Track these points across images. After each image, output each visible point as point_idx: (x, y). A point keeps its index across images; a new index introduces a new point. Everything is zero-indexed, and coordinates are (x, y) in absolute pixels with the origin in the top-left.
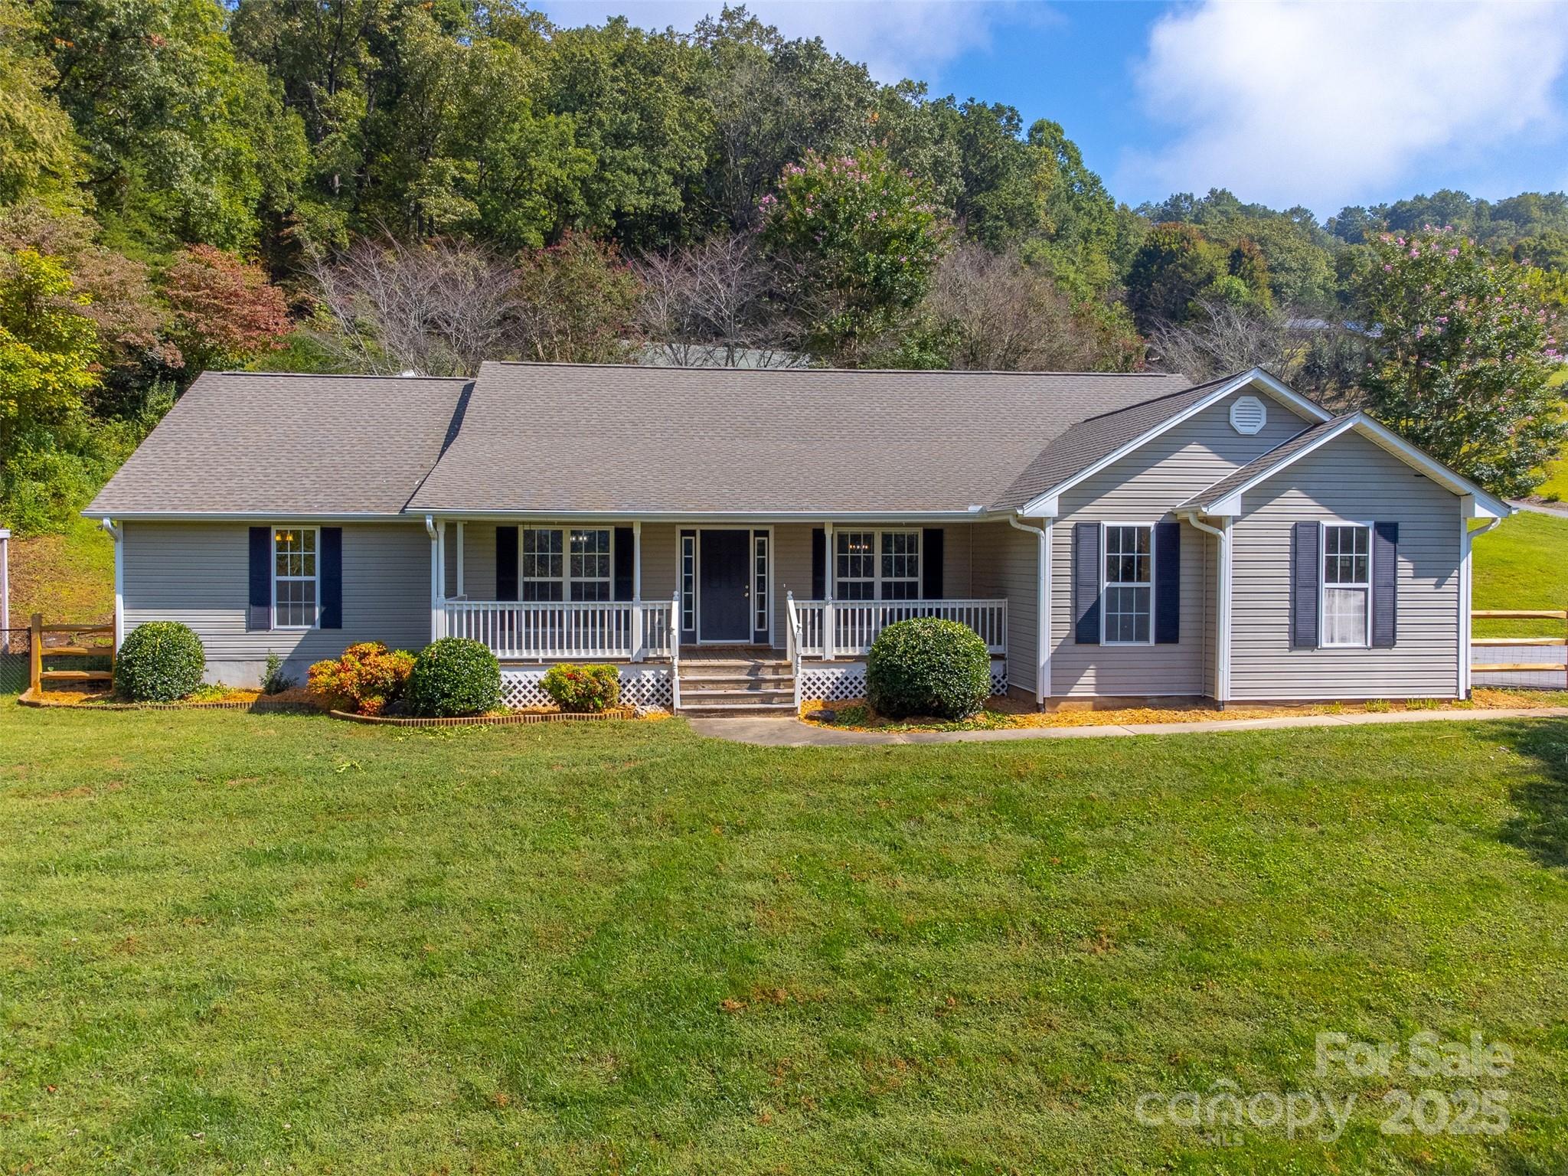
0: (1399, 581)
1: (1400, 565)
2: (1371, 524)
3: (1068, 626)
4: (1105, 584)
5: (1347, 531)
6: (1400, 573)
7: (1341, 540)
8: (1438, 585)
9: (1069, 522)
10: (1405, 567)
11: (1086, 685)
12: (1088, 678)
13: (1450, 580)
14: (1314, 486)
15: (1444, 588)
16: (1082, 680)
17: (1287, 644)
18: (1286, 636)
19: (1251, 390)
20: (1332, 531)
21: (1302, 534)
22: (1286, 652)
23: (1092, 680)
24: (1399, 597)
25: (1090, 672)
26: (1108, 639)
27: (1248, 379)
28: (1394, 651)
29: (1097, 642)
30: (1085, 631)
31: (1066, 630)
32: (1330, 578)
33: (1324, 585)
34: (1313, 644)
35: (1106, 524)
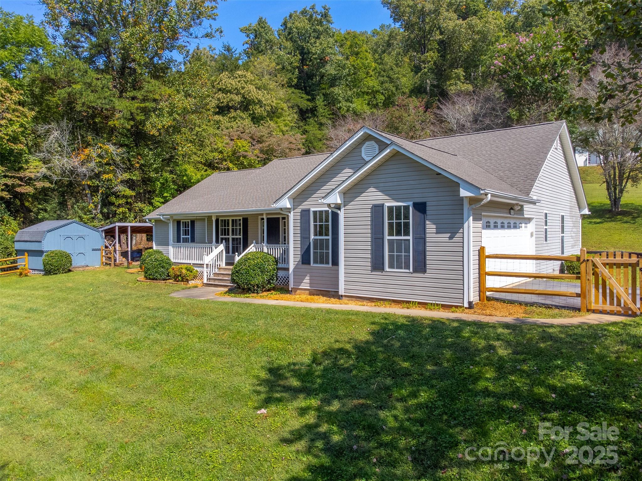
0: (428, 235)
1: (427, 226)
2: (411, 204)
3: (299, 256)
4: (312, 237)
5: (398, 208)
6: (428, 231)
7: (395, 212)
8: (451, 238)
9: (299, 210)
10: (431, 227)
11: (306, 284)
12: (307, 280)
13: (458, 235)
14: (382, 185)
15: (455, 239)
16: (305, 281)
17: (370, 268)
18: (369, 264)
19: (367, 138)
20: (390, 209)
21: (377, 210)
22: (369, 272)
23: (308, 281)
24: (428, 244)
25: (308, 278)
26: (314, 262)
27: (361, 133)
28: (426, 275)
29: (310, 264)
30: (305, 259)
31: (299, 258)
32: (390, 234)
33: (387, 237)
34: (382, 269)
35: (312, 209)
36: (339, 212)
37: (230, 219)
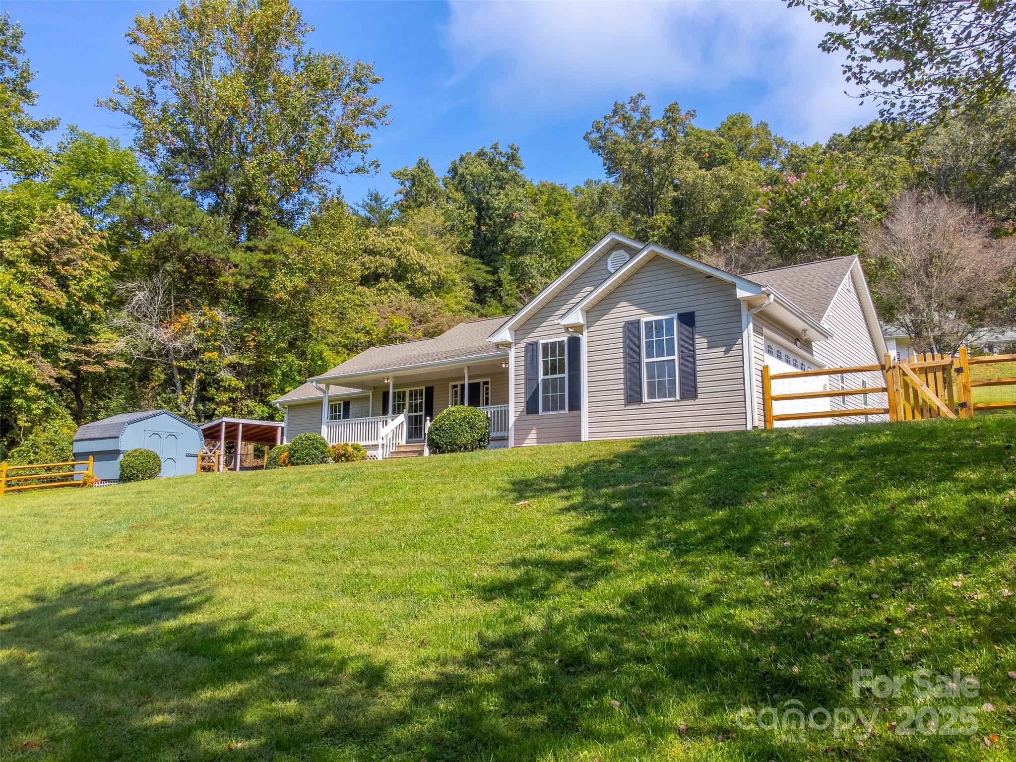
0: (697, 352)
1: (697, 341)
2: (675, 316)
3: (523, 404)
4: (541, 377)
5: (659, 323)
6: (697, 346)
7: (655, 328)
8: (726, 352)
9: (522, 344)
10: (701, 342)
11: (531, 440)
12: (533, 434)
13: (735, 347)
14: (637, 297)
15: (731, 353)
16: (530, 436)
17: (623, 402)
18: (622, 397)
19: (616, 246)
20: (647, 324)
21: (631, 329)
22: (623, 407)
23: (534, 436)
24: (698, 363)
25: (534, 431)
26: (543, 411)
27: (606, 240)
28: (698, 401)
29: (537, 412)
30: (531, 407)
31: (522, 406)
32: (649, 355)
33: (645, 360)
34: (640, 401)
35: (541, 342)
36: (580, 336)
37: (407, 390)
